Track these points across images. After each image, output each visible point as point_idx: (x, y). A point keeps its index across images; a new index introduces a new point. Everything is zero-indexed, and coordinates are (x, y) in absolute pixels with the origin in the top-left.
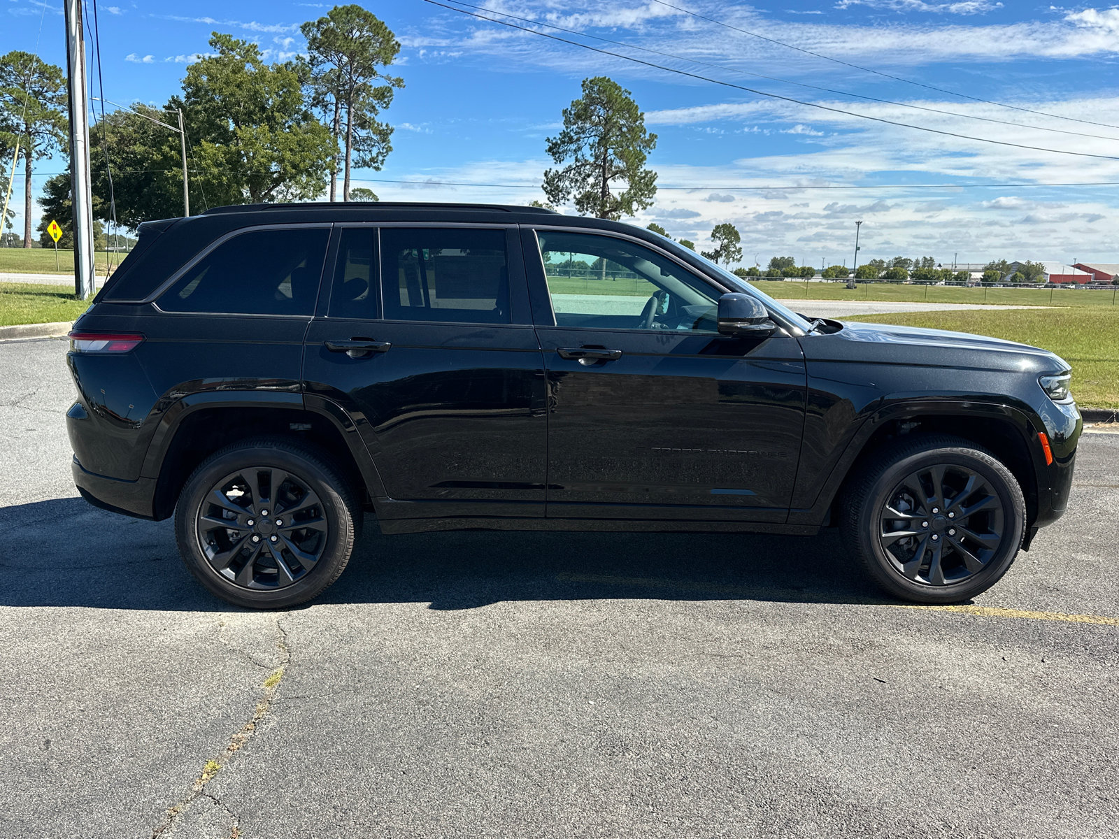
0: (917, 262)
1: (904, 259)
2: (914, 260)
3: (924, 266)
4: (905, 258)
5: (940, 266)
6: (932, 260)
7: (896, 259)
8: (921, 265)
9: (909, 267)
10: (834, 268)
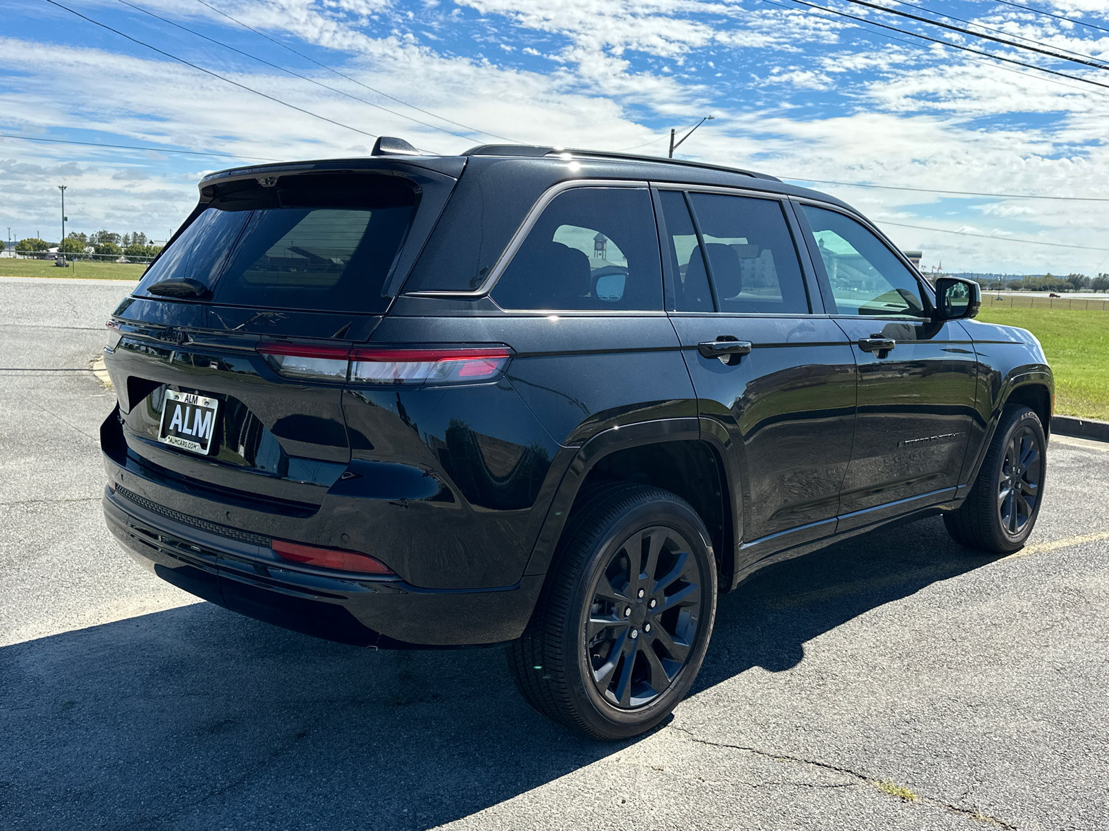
0: (126, 238)
1: (111, 234)
2: (122, 235)
3: (134, 242)
4: (113, 232)
5: (151, 242)
6: (142, 236)
7: (101, 233)
8: (131, 241)
9: (117, 242)
10: (30, 242)
